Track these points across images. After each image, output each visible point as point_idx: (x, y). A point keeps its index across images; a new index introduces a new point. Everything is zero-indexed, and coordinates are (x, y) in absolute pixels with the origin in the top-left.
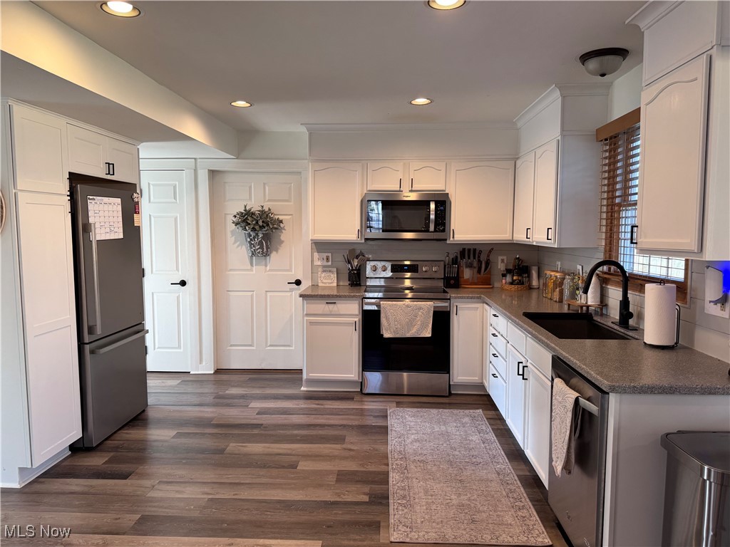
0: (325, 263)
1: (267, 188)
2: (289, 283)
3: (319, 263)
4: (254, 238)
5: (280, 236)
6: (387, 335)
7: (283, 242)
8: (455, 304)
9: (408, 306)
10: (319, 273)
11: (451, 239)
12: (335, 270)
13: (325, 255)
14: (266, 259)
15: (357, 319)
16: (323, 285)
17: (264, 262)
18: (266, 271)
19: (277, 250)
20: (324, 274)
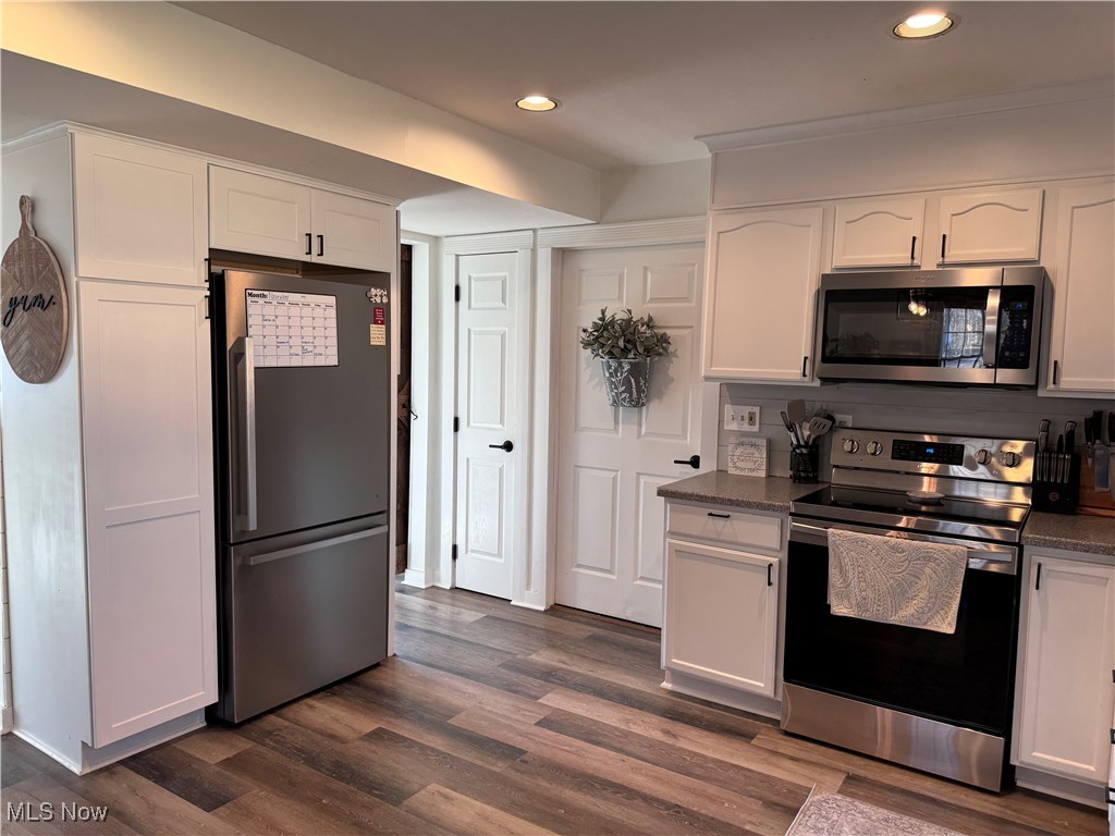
0: (746, 427)
1: (649, 275)
2: (676, 462)
3: (734, 426)
4: (616, 371)
5: (668, 369)
6: (839, 608)
7: (673, 379)
8: (1037, 560)
9: (895, 549)
10: (731, 447)
11: (1051, 386)
12: (764, 442)
13: (745, 411)
14: (640, 413)
15: (774, 560)
16: (738, 472)
17: (636, 420)
18: (639, 436)
19: (660, 397)
20: (740, 449)
